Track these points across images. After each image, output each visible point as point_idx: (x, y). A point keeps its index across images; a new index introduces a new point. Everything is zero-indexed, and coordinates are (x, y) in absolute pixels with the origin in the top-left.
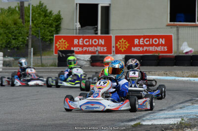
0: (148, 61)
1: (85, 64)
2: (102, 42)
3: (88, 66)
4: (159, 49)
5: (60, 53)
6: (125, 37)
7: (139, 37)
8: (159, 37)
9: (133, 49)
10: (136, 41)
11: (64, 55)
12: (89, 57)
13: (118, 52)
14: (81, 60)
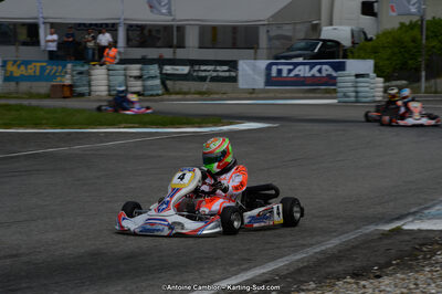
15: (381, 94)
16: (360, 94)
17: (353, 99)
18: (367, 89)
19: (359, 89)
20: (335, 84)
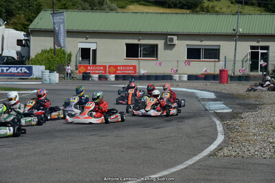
0: (124, 78)
2: (102, 68)
3: (97, 80)
4: (130, 72)
5: (84, 74)
6: (113, 66)
7: (120, 66)
8: (130, 66)
9: (118, 72)
10: (119, 68)
13: (110, 73)
14: (94, 77)
15: (58, 80)
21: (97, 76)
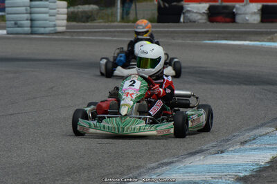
1: (200, 19)
3: (204, 21)
5: (161, 3)
11: (167, 5)
12: (206, 9)
14: (193, 12)
15: (65, 22)
16: (37, 23)
17: (28, 29)
18: (46, 16)
19: (36, 16)
20: (3, 9)
21: (204, 7)
